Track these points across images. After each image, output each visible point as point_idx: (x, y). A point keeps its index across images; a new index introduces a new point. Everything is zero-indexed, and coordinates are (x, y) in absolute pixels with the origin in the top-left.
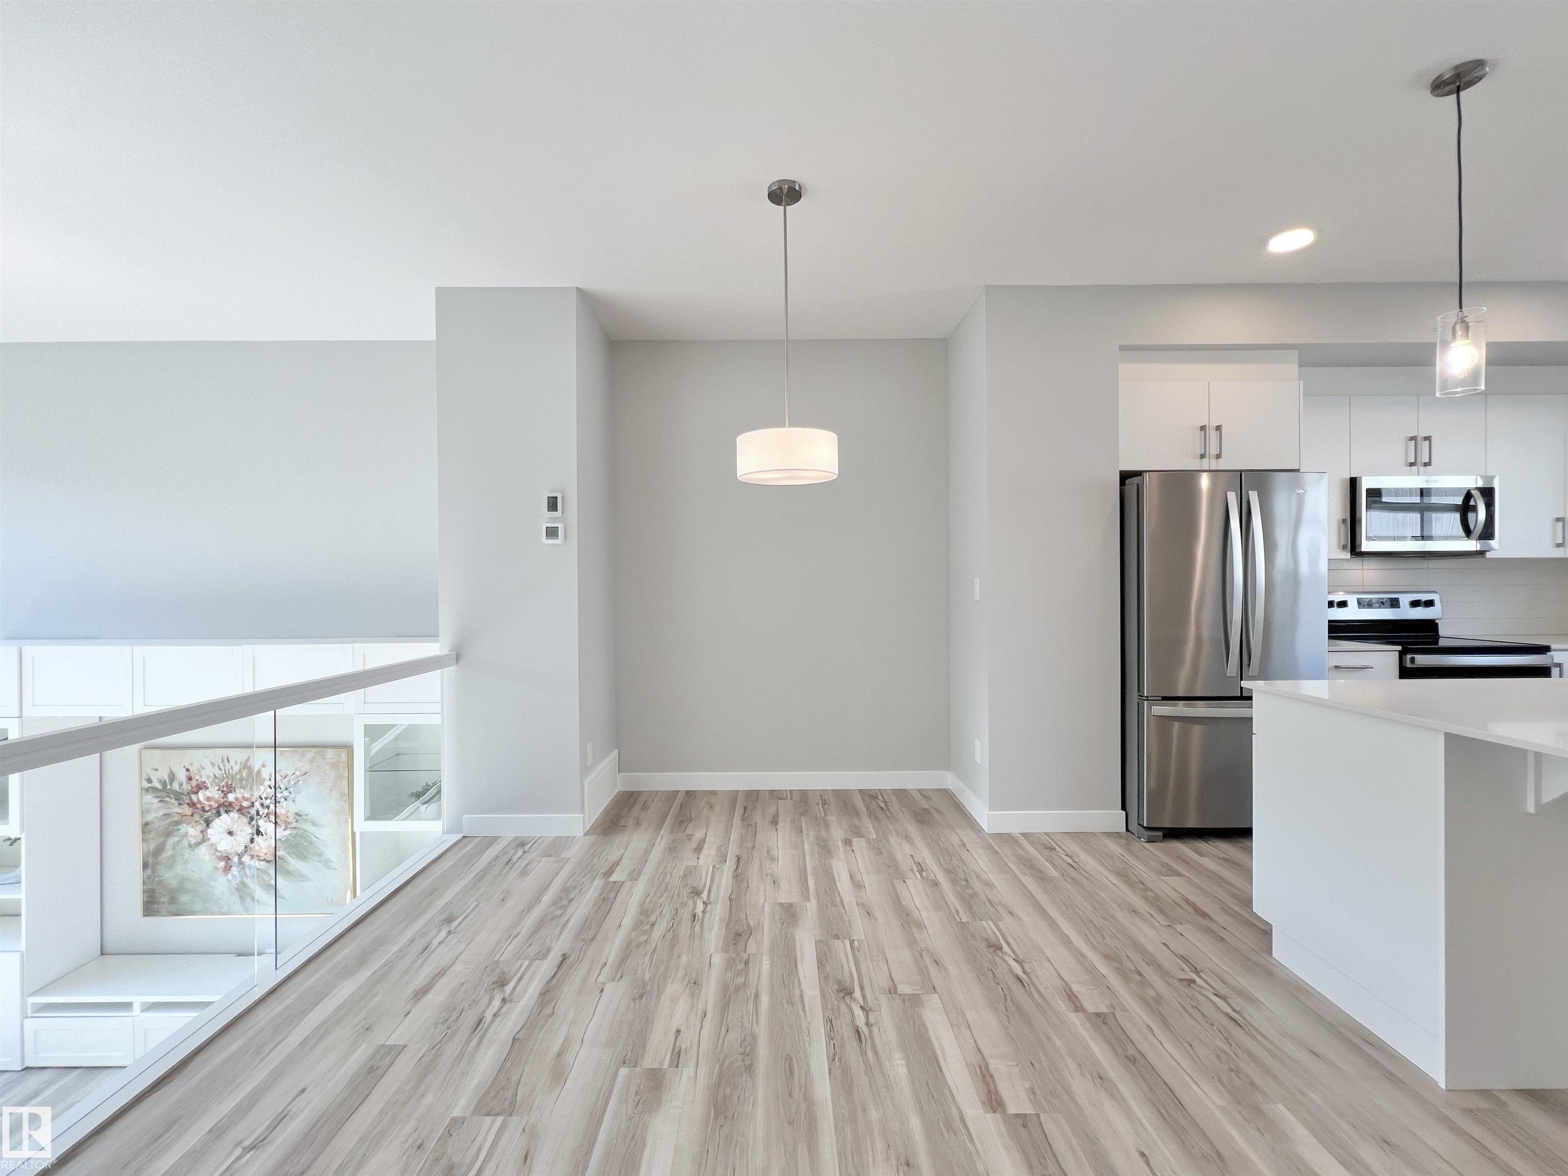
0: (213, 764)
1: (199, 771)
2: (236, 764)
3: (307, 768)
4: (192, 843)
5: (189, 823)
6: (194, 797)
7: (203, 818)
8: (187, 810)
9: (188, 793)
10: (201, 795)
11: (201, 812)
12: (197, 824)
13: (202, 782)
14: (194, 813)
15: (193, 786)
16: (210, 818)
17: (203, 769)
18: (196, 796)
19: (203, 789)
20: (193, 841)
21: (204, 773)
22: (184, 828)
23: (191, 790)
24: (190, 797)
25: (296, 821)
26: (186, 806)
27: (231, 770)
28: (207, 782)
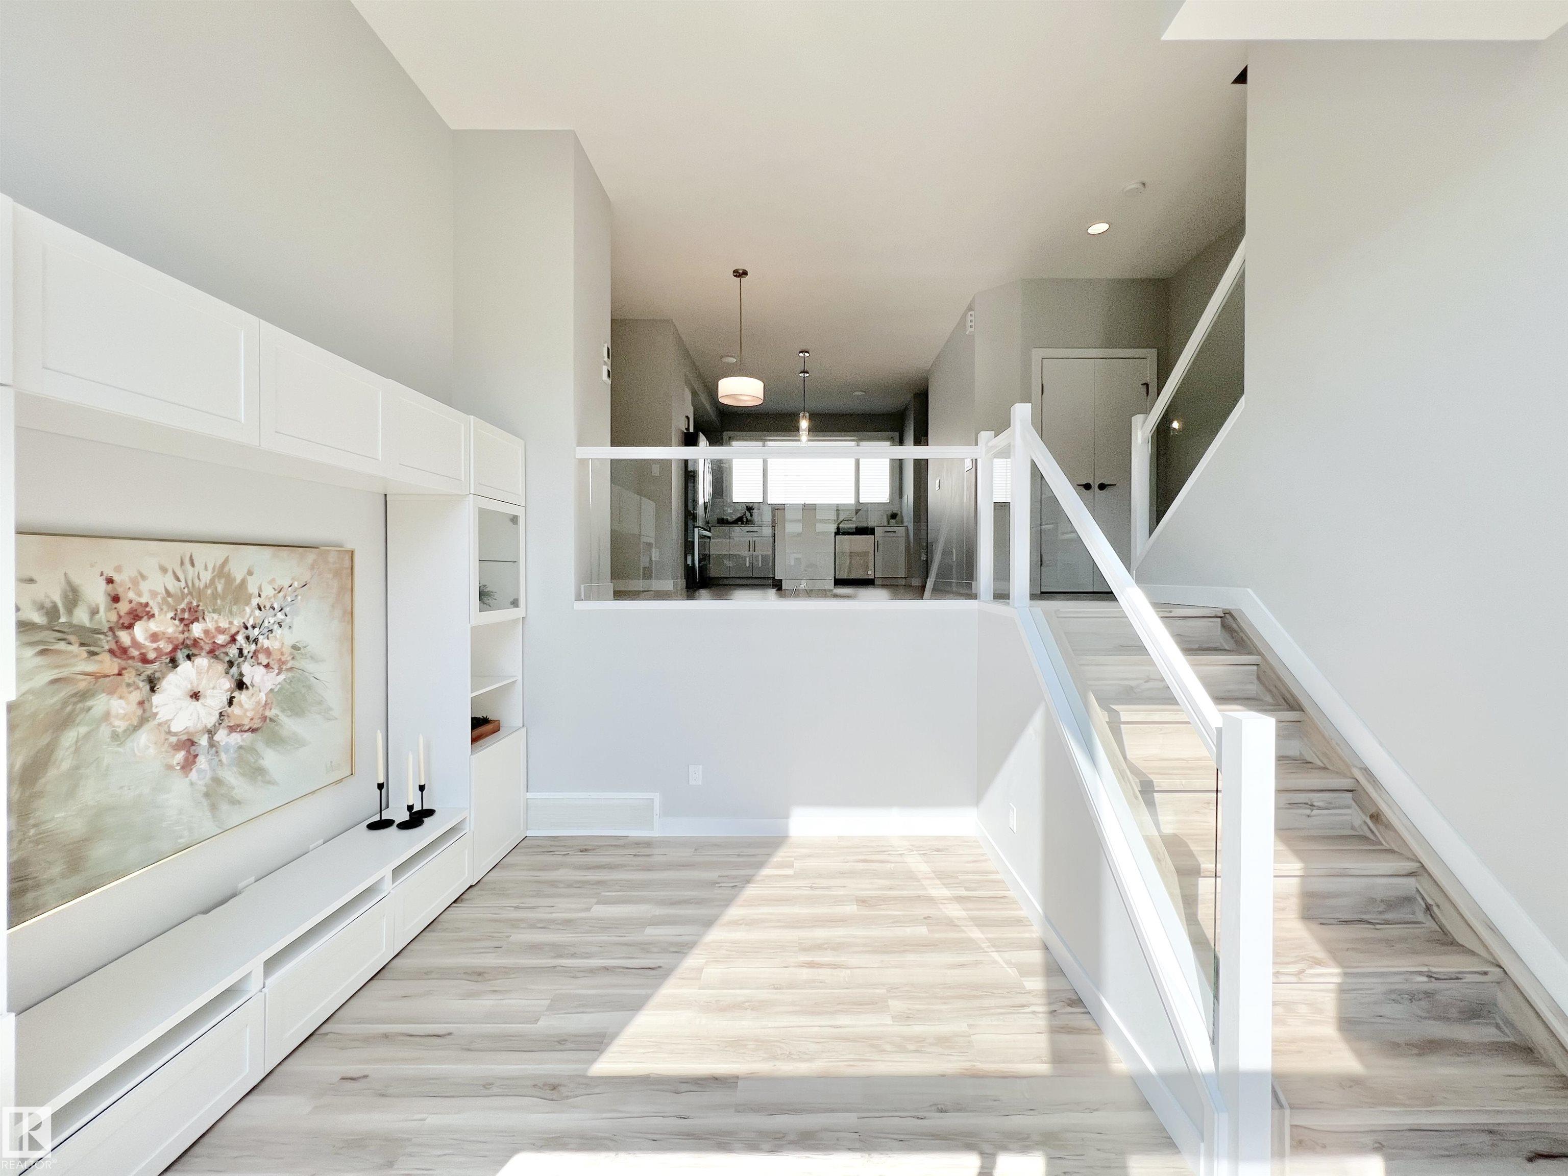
0: (164, 570)
1: (135, 583)
2: (206, 568)
3: (306, 577)
4: (120, 730)
5: (111, 692)
6: (124, 637)
7: (143, 677)
8: (109, 665)
9: (111, 629)
10: (140, 631)
11: (140, 664)
12: (131, 689)
13: (141, 604)
14: (125, 669)
15: (122, 614)
16: (157, 675)
17: (143, 577)
18: (130, 634)
19: (143, 617)
20: (121, 725)
21: (145, 586)
22: (100, 703)
23: (118, 622)
24: (115, 636)
25: (293, 658)
26: (106, 657)
27: (196, 581)
28: (151, 603)
